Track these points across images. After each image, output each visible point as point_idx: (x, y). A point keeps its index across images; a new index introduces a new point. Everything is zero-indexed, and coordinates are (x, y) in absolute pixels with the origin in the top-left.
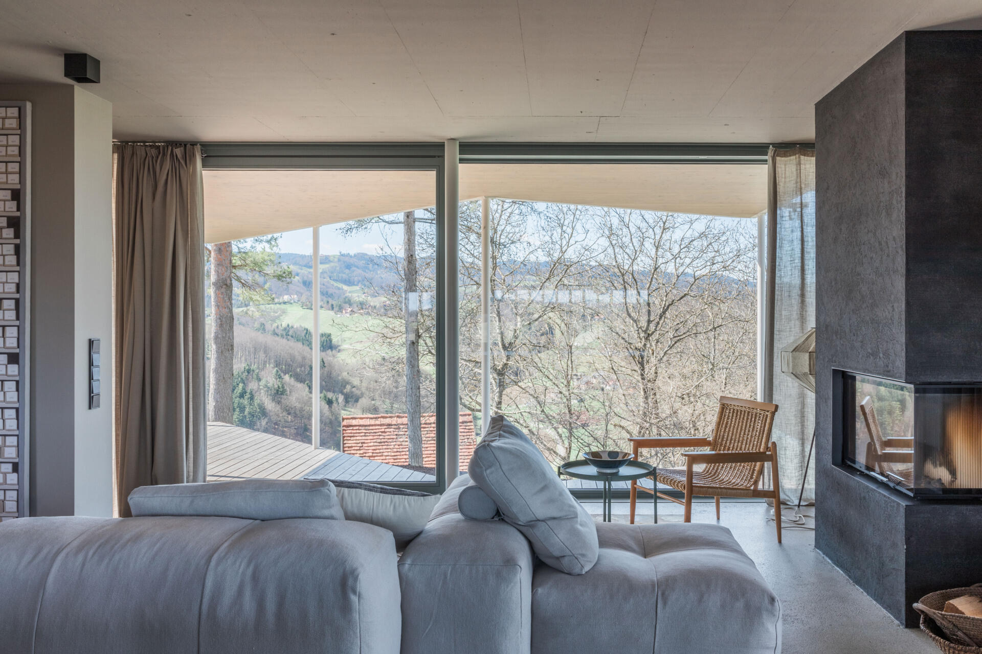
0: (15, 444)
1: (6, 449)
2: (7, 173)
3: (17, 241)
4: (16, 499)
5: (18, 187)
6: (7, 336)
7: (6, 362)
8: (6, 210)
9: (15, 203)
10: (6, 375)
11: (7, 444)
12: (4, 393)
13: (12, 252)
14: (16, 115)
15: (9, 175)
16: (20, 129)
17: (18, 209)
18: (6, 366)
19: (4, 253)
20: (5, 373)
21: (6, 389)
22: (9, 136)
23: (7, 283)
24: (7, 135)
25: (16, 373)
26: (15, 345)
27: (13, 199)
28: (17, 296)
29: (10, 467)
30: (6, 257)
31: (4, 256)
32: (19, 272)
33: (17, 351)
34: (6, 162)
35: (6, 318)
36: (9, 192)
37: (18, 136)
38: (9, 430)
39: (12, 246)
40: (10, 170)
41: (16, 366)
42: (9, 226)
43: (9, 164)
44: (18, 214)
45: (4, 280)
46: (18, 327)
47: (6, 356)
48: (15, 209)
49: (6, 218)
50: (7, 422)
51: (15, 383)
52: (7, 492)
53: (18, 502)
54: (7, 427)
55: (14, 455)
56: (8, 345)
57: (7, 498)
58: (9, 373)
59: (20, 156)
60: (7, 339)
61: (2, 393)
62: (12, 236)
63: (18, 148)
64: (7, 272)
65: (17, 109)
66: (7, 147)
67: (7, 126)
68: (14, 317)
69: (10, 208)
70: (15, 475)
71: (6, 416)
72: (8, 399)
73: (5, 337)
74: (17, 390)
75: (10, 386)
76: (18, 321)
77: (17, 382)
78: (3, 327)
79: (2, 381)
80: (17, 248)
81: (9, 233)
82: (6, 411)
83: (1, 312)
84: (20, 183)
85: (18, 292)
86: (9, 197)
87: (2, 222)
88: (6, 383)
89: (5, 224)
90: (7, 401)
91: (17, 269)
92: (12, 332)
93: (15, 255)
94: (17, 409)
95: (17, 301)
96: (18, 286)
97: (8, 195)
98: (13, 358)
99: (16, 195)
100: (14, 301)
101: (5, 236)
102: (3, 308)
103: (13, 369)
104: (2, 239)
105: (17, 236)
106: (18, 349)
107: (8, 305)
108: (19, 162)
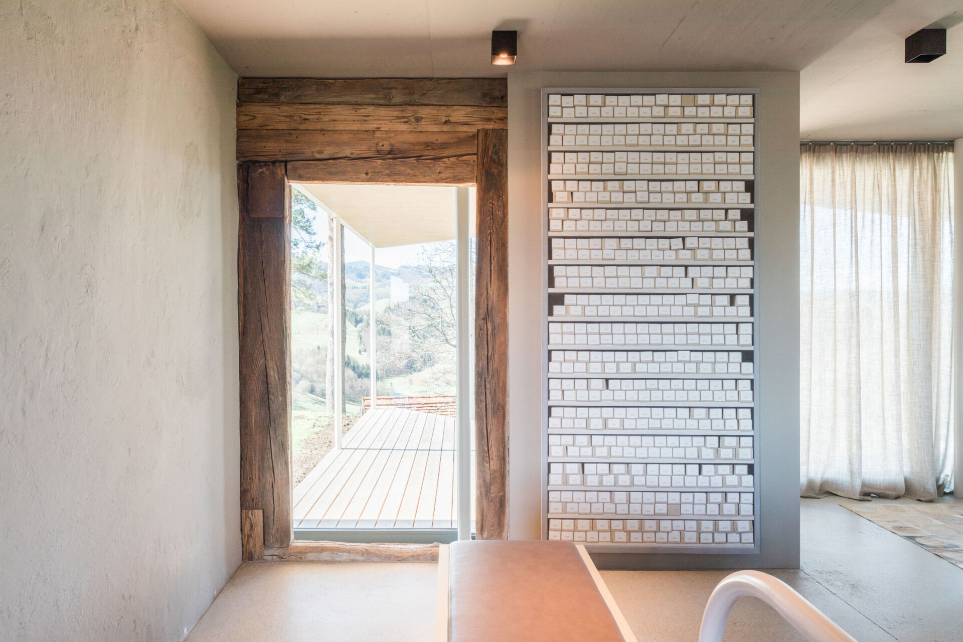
0: (751, 445)
1: (740, 449)
2: (740, 163)
3: (751, 234)
4: (752, 502)
5: (752, 178)
6: (741, 333)
7: (740, 360)
8: (739, 202)
9: (749, 194)
10: (741, 373)
11: (742, 445)
12: (739, 392)
13: (746, 245)
14: (751, 103)
15: (742, 165)
16: (754, 117)
17: (752, 201)
18: (740, 364)
19: (737, 247)
20: (739, 372)
21: (740, 388)
22: (742, 125)
23: (741, 278)
24: (740, 124)
25: (751, 371)
26: (750, 342)
27: (747, 191)
28: (751, 291)
29: (745, 468)
30: (739, 251)
31: (737, 250)
32: (753, 266)
33: (751, 348)
34: (740, 152)
35: (739, 315)
36: (743, 183)
37: (752, 125)
38: (744, 431)
39: (746, 240)
40: (743, 160)
42: (742, 219)
43: (742, 154)
44: (752, 206)
45: (738, 275)
46: (753, 323)
47: (740, 354)
48: (749, 201)
49: (739, 211)
50: (741, 422)
51: (749, 381)
52: (742, 494)
53: (753, 505)
54: (742, 428)
55: (749, 456)
56: (742, 342)
57: (742, 501)
58: (744, 371)
59: (754, 146)
60: (741, 337)
61: (737, 392)
62: (746, 229)
63: (752, 137)
64: (741, 266)
65: (751, 96)
66: (740, 136)
67: (740, 114)
68: (748, 314)
69: (743, 200)
70: (751, 476)
71: (740, 416)
72: (742, 399)
73: (739, 334)
74: (752, 389)
75: (745, 385)
76: (753, 318)
77: (752, 381)
78: (737, 323)
79: (736, 380)
80: (751, 242)
81: (743, 225)
82: (740, 411)
83: (734, 308)
84: (754, 174)
85: (752, 287)
86: (743, 188)
87: (735, 214)
88: (739, 382)
89: (738, 217)
90: (742, 400)
91: (752, 263)
92: (746, 329)
93: (749, 249)
94: (752, 409)
95: (751, 297)
96: (752, 280)
97: (741, 186)
98: (748, 356)
99: (750, 186)
100: (748, 296)
101: (737, 229)
102: (736, 305)
103: (748, 367)
104: (734, 232)
105: (751, 228)
106: (753, 346)
107: (742, 300)
108: (753, 152)
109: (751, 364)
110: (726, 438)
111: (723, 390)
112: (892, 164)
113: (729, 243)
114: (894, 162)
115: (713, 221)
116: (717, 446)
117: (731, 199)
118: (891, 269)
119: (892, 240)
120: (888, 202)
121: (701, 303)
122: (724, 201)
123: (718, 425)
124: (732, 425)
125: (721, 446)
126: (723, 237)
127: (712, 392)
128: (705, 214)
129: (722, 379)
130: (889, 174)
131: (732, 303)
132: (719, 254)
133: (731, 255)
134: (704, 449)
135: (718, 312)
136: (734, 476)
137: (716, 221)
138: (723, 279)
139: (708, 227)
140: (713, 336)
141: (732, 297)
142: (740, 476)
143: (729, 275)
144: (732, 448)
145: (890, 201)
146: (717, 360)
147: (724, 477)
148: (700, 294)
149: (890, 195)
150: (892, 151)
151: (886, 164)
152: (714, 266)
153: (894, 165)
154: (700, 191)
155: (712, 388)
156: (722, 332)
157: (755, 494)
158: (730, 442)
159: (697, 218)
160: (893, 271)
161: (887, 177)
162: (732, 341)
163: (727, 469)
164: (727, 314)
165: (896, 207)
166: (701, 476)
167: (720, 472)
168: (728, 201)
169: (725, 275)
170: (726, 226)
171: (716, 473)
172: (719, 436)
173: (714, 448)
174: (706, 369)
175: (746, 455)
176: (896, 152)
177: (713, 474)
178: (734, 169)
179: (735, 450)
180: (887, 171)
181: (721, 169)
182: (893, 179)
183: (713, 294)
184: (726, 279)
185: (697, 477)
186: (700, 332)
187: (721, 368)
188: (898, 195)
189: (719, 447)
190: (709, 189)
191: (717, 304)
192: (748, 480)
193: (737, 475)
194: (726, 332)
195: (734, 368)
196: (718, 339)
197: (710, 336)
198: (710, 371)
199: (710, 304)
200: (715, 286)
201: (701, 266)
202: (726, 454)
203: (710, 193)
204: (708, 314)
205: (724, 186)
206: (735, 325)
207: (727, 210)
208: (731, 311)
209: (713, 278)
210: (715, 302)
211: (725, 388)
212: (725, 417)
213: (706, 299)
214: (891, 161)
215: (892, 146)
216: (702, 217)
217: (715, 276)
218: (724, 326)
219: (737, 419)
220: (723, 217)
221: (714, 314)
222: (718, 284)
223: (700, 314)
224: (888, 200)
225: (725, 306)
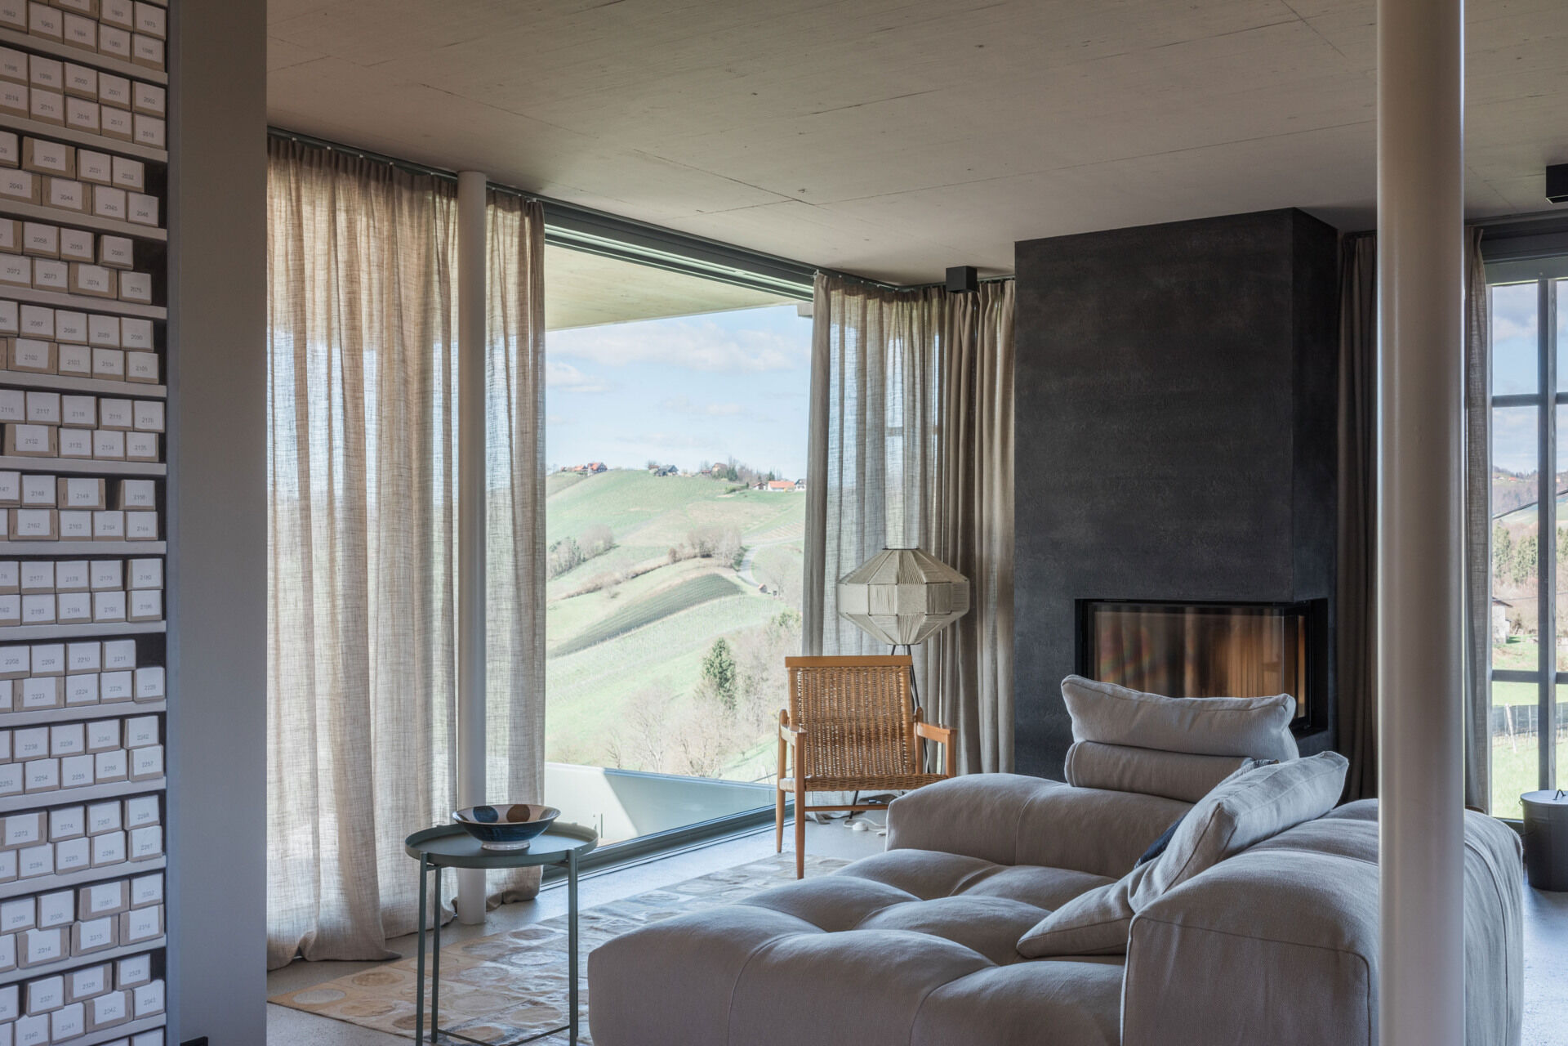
0: (158, 895)
1: (132, 913)
2: (132, 109)
3: (160, 313)
5: (162, 156)
6: (135, 585)
7: (131, 661)
8: (133, 218)
9: (155, 200)
10: (133, 699)
11: (136, 900)
12: (128, 751)
13: (147, 341)
15: (138, 118)
17: (163, 223)
18: (133, 672)
19: (126, 344)
20: (128, 694)
21: (132, 740)
23: (134, 430)
25: (160, 691)
26: (156, 611)
27: (148, 189)
28: (160, 469)
29: (143, 965)
30: (131, 355)
31: (126, 351)
32: (163, 400)
33: (161, 627)
34: (130, 78)
36: (141, 167)
37: (165, 12)
38: (141, 860)
39: (147, 326)
40: (139, 102)
41: (159, 671)
42: (138, 266)
43: (137, 85)
44: (162, 235)
45: (127, 422)
46: (163, 557)
47: (131, 644)
48: (154, 219)
49: (131, 242)
50: (136, 835)
51: (155, 719)
52: (136, 1039)
54: (136, 852)
55: (155, 929)
56: (137, 612)
58: (141, 692)
59: (166, 70)
60: (134, 595)
61: (123, 752)
62: (146, 294)
63: (159, 47)
64: (134, 398)
66: (132, 33)
68: (152, 532)
69: (139, 214)
70: (159, 984)
71: (133, 819)
72: (138, 770)
73: (129, 588)
74: (162, 740)
75: (144, 730)
76: (164, 543)
77: (162, 717)
78: (125, 559)
79: (122, 719)
80: (160, 332)
81: (137, 285)
82: (132, 804)
83: (117, 515)
84: (167, 148)
85: (162, 457)
86: (138, 181)
87: (118, 250)
88: (131, 722)
89: (127, 259)
90: (136, 773)
91: (161, 391)
92: (147, 573)
93: (155, 352)
94: (162, 795)
95: (161, 483)
96: (162, 439)
97: (133, 174)
98: (151, 650)
99: (156, 180)
100: (151, 484)
101: (126, 293)
102: (121, 507)
103: (152, 680)
104: (117, 300)
105: (159, 296)
106: (164, 622)
107: (138, 493)
108: (165, 87)
109: (160, 670)
110: (94, 890)
111: (86, 751)
112: (293, 186)
113: (103, 329)
114: (298, 182)
115: (60, 259)
116: (70, 917)
117: (109, 203)
118: (295, 432)
119: (296, 364)
120: (288, 275)
121: (27, 500)
122: (90, 207)
123: (73, 853)
124: (110, 847)
125: (80, 917)
126: (88, 312)
127: (56, 761)
128: (38, 237)
129: (85, 721)
130: (289, 208)
131: (112, 500)
132: (74, 359)
133: (109, 363)
134: (33, 934)
135: (73, 524)
136: (116, 992)
137: (68, 262)
138: (88, 433)
139: (47, 276)
140: (61, 596)
141: (113, 485)
142: (131, 990)
143: (105, 421)
144: (111, 916)
145: (291, 273)
146: (72, 667)
147: (88, 1002)
148: (24, 472)
149: (290, 257)
150: (294, 156)
151: (282, 185)
152: (63, 392)
153: (298, 189)
154: (24, 166)
155: (56, 751)
156: (84, 583)
157: (169, 1029)
158: (105, 897)
159: (15, 244)
160: (298, 437)
161: (283, 215)
162: (110, 606)
163: (95, 979)
164: (98, 533)
165: (303, 289)
166: (25, 1017)
167: (78, 992)
168: (100, 209)
169: (92, 421)
170: (94, 279)
171: (68, 999)
172: (76, 888)
173: (61, 926)
174: (40, 693)
175: (145, 925)
176: (301, 159)
177: (59, 1001)
178: (115, 121)
179: (119, 919)
180: (283, 202)
181: (82, 114)
182: (296, 222)
183: (59, 475)
184: (96, 432)
185: (13, 1021)
186: (24, 586)
187: (81, 688)
188: (306, 261)
189: (76, 918)
190: (49, 165)
191: (72, 502)
192: (152, 996)
193: (123, 989)
194: (95, 585)
195: (117, 686)
196: (75, 606)
197: (52, 598)
198: (51, 699)
199: (52, 501)
200: (65, 451)
201: (27, 389)
202: (95, 934)
203: (52, 176)
204: (44, 530)
205: (92, 165)
206: (118, 564)
207: (98, 235)
208: (109, 523)
209: (61, 426)
210: (65, 497)
211: (93, 744)
212: (94, 827)
213: (42, 489)
214: (293, 179)
215: (293, 143)
216: (30, 244)
217: (68, 419)
218: (89, 565)
219: (123, 829)
220: (87, 252)
221: (64, 532)
222: (74, 443)
223: (23, 530)
224: (287, 270)
225: (93, 510)
